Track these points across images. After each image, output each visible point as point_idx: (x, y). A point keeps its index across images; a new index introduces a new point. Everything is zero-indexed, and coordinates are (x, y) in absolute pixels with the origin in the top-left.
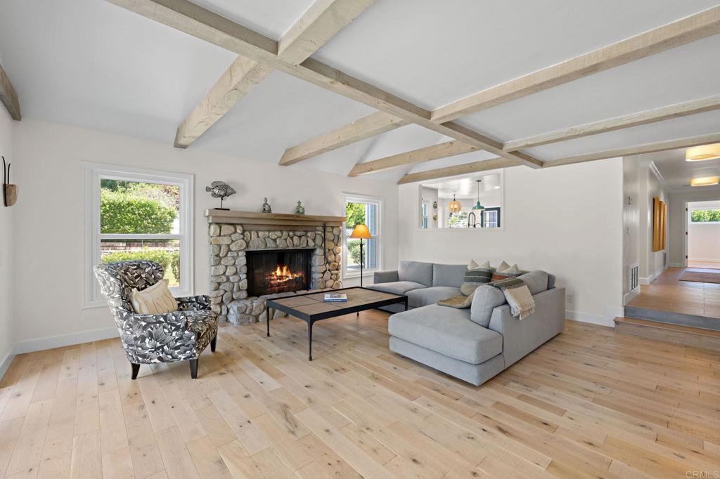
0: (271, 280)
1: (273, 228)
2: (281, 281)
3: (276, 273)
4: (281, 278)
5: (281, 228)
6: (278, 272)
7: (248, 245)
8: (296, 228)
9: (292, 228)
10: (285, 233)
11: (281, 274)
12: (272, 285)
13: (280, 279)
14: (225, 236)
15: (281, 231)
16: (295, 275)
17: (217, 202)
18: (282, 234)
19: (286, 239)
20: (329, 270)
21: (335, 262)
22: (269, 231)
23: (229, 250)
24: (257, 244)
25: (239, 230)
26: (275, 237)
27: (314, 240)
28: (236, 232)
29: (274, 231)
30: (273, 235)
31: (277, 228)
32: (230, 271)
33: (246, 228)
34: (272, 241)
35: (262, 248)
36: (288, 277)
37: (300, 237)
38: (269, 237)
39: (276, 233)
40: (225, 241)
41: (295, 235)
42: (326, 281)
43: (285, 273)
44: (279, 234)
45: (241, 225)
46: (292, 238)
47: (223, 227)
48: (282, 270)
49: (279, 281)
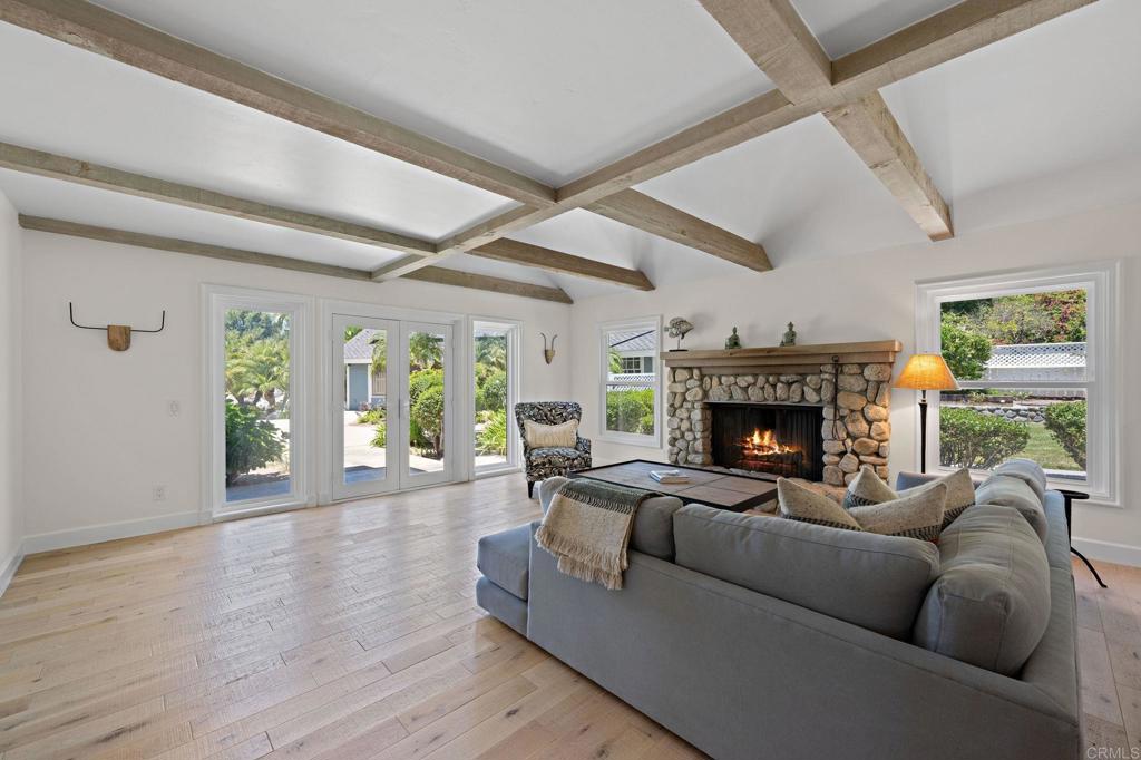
0: (746, 449)
1: (740, 371)
2: (761, 453)
3: (752, 440)
4: (760, 447)
5: (755, 371)
6: (756, 439)
7: (706, 394)
8: (781, 370)
9: (777, 371)
10: (761, 379)
11: (762, 442)
12: (745, 457)
13: (759, 450)
14: (680, 382)
15: (756, 376)
16: (787, 449)
17: (672, 343)
18: (757, 380)
19: (763, 388)
20: (853, 452)
21: (869, 436)
22: (736, 376)
23: (685, 400)
24: (718, 395)
25: (696, 372)
26: (744, 384)
27: (818, 391)
28: (692, 377)
29: (744, 375)
30: (742, 381)
31: (746, 370)
32: (685, 425)
33: (705, 371)
34: (739, 391)
35: (724, 400)
36: (771, 448)
37: (789, 384)
38: (736, 383)
39: (746, 378)
40: (679, 389)
41: (779, 381)
42: (845, 474)
43: (766, 442)
44: (750, 379)
45: (699, 368)
46: (774, 386)
47: (678, 371)
48: (762, 438)
49: (756, 452)
